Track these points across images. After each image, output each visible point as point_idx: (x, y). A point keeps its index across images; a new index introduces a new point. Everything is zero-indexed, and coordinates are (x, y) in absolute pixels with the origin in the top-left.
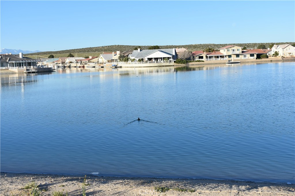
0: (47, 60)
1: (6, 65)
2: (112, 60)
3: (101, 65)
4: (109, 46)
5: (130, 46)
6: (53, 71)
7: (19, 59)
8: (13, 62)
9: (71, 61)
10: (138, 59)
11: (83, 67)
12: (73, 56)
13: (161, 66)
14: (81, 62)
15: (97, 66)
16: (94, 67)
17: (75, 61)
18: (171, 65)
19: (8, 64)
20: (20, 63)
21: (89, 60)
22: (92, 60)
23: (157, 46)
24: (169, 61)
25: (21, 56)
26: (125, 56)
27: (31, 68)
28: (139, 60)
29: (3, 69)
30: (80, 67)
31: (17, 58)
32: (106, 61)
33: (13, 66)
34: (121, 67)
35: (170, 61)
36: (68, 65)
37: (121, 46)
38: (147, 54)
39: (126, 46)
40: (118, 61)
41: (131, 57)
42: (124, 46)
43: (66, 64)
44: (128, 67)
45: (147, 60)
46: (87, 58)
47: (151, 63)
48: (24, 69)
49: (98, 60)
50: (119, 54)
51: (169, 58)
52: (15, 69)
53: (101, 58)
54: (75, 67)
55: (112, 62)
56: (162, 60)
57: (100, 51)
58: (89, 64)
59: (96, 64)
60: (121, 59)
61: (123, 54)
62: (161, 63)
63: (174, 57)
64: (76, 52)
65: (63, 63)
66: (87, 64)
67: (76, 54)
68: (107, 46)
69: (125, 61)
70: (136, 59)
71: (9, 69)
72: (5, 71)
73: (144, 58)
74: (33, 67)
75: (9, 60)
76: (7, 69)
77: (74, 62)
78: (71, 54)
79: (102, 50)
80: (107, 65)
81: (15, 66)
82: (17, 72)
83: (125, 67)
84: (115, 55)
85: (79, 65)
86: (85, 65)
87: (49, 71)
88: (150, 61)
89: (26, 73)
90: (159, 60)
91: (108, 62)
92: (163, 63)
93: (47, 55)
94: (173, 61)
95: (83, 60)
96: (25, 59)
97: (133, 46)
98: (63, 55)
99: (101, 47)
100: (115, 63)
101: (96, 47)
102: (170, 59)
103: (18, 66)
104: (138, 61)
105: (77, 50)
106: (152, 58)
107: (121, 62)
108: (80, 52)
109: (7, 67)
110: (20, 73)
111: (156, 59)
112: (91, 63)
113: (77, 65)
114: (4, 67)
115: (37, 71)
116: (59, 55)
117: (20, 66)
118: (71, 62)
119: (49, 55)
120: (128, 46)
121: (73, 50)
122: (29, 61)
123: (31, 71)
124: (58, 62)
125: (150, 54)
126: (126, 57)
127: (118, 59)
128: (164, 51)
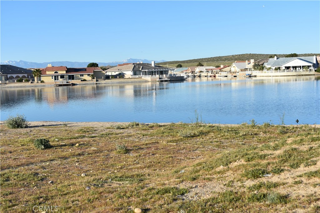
0: (176, 70)
1: (139, 74)
2: (246, 69)
3: (233, 74)
4: (239, 55)
5: (263, 55)
6: (185, 80)
7: (152, 68)
8: (146, 71)
9: (201, 70)
10: (274, 68)
11: (215, 76)
12: (203, 66)
13: (300, 75)
14: (212, 71)
15: (230, 75)
16: (226, 76)
17: (205, 70)
18: (312, 74)
19: (141, 73)
20: (152, 72)
21: (220, 69)
22: (224, 70)
23: (295, 54)
24: (309, 70)
25: (153, 65)
26: (260, 64)
27: (163, 76)
28: (276, 69)
29: (136, 77)
30: (211, 76)
31: (150, 67)
32: (239, 70)
33: (146, 75)
34: (255, 76)
35: (311, 70)
36: (198, 74)
37: (253, 54)
38: (284, 62)
39: (259, 54)
40: (252, 70)
41: (266, 66)
42: (256, 54)
43: (196, 74)
44: (263, 76)
45: (284, 69)
46: (218, 67)
47: (289, 71)
48: (157, 77)
49: (230, 69)
50: (254, 63)
51: (309, 66)
52: (148, 78)
53: (234, 67)
54: (206, 76)
55: (245, 71)
56: (301, 69)
57: (230, 61)
58: (220, 74)
59: (228, 73)
60: (255, 67)
61: (258, 62)
62: (300, 72)
63: (315, 66)
64: (204, 61)
65: (192, 72)
66: (218, 73)
67: (205, 64)
68: (237, 55)
69: (260, 69)
70: (272, 67)
71: (142, 78)
72: (138, 79)
73: (281, 67)
74: (166, 76)
75: (142, 69)
76: (140, 77)
77: (204, 72)
78: (200, 63)
79: (232, 59)
80: (240, 74)
81: (148, 75)
82: (150, 81)
83: (260, 76)
84: (248, 64)
85: (210, 74)
86: (216, 75)
87: (181, 79)
88: (288, 70)
89: (158, 81)
90: (297, 69)
91: (241, 71)
92: (302, 72)
93: (174, 65)
94: (314, 70)
95: (214, 69)
96: (157, 67)
97: (267, 55)
98: (191, 64)
99: (231, 56)
100: (249, 72)
101: (226, 56)
102: (310, 68)
103: (150, 74)
104: (274, 70)
105: (205, 59)
106: (290, 67)
107: (256, 71)
108: (209, 61)
109: (140, 76)
110: (153, 81)
111: (295, 67)
112: (223, 72)
113: (207, 74)
114: (137, 76)
115: (169, 80)
116: (186, 64)
117: (152, 74)
118: (201, 72)
119: (177, 65)
120: (260, 55)
121: (201, 59)
122: (162, 70)
123: (163, 80)
124: (187, 72)
125: (288, 62)
126: (261, 66)
127: (252, 68)
128: (304, 59)
